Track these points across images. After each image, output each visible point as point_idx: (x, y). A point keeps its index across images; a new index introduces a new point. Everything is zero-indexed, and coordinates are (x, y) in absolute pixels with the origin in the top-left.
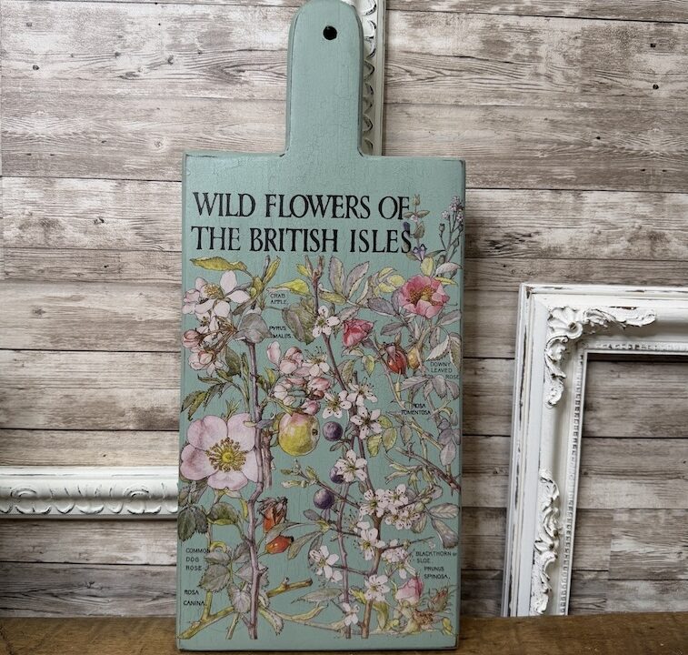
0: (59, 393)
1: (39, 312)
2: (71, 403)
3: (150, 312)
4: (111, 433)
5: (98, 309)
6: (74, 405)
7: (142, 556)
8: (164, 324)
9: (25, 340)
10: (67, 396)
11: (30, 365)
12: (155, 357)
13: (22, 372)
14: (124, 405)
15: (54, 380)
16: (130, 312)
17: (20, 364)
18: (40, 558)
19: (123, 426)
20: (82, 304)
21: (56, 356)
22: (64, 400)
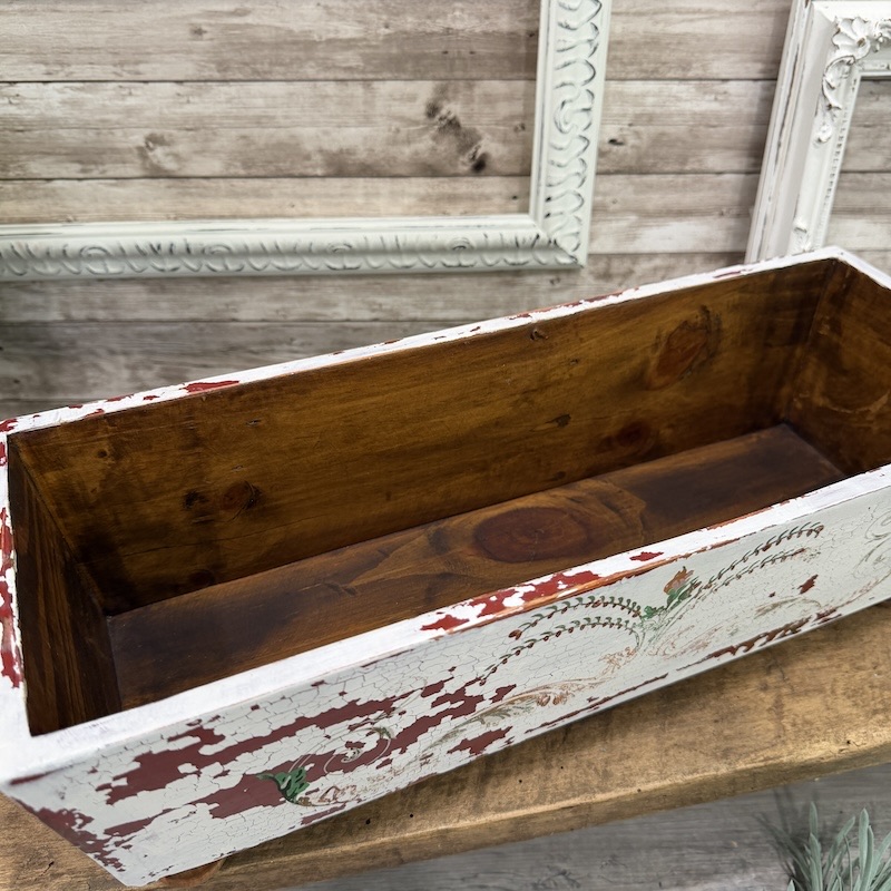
0: (234, 133)
1: (198, 32)
2: (248, 145)
3: (331, 28)
4: (297, 180)
5: (269, 26)
6: (253, 147)
7: (342, 312)
8: (349, 44)
9: (186, 69)
10: (244, 137)
11: (196, 99)
12: (341, 86)
13: (188, 109)
14: (309, 147)
15: (227, 117)
16: (307, 28)
17: (184, 100)
18: (235, 315)
19: (310, 171)
20: (249, 20)
21: (224, 88)
22: (241, 142)
